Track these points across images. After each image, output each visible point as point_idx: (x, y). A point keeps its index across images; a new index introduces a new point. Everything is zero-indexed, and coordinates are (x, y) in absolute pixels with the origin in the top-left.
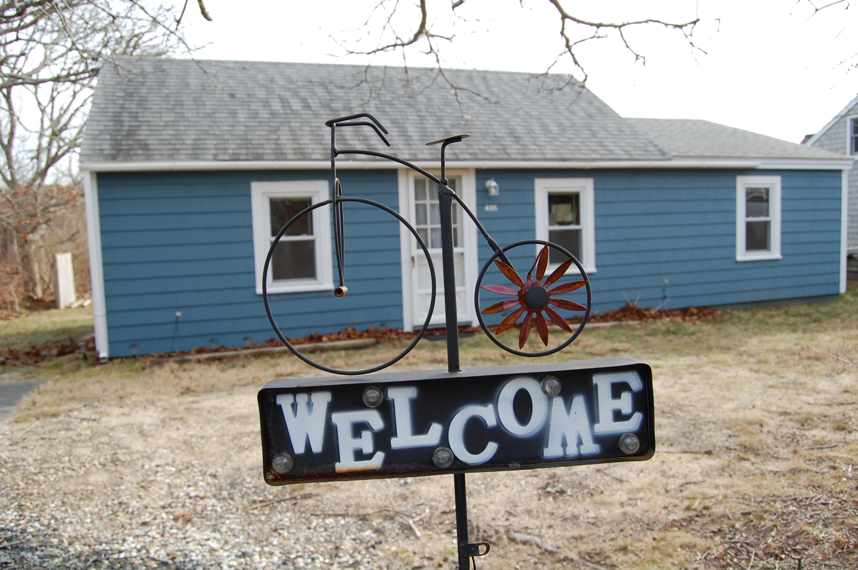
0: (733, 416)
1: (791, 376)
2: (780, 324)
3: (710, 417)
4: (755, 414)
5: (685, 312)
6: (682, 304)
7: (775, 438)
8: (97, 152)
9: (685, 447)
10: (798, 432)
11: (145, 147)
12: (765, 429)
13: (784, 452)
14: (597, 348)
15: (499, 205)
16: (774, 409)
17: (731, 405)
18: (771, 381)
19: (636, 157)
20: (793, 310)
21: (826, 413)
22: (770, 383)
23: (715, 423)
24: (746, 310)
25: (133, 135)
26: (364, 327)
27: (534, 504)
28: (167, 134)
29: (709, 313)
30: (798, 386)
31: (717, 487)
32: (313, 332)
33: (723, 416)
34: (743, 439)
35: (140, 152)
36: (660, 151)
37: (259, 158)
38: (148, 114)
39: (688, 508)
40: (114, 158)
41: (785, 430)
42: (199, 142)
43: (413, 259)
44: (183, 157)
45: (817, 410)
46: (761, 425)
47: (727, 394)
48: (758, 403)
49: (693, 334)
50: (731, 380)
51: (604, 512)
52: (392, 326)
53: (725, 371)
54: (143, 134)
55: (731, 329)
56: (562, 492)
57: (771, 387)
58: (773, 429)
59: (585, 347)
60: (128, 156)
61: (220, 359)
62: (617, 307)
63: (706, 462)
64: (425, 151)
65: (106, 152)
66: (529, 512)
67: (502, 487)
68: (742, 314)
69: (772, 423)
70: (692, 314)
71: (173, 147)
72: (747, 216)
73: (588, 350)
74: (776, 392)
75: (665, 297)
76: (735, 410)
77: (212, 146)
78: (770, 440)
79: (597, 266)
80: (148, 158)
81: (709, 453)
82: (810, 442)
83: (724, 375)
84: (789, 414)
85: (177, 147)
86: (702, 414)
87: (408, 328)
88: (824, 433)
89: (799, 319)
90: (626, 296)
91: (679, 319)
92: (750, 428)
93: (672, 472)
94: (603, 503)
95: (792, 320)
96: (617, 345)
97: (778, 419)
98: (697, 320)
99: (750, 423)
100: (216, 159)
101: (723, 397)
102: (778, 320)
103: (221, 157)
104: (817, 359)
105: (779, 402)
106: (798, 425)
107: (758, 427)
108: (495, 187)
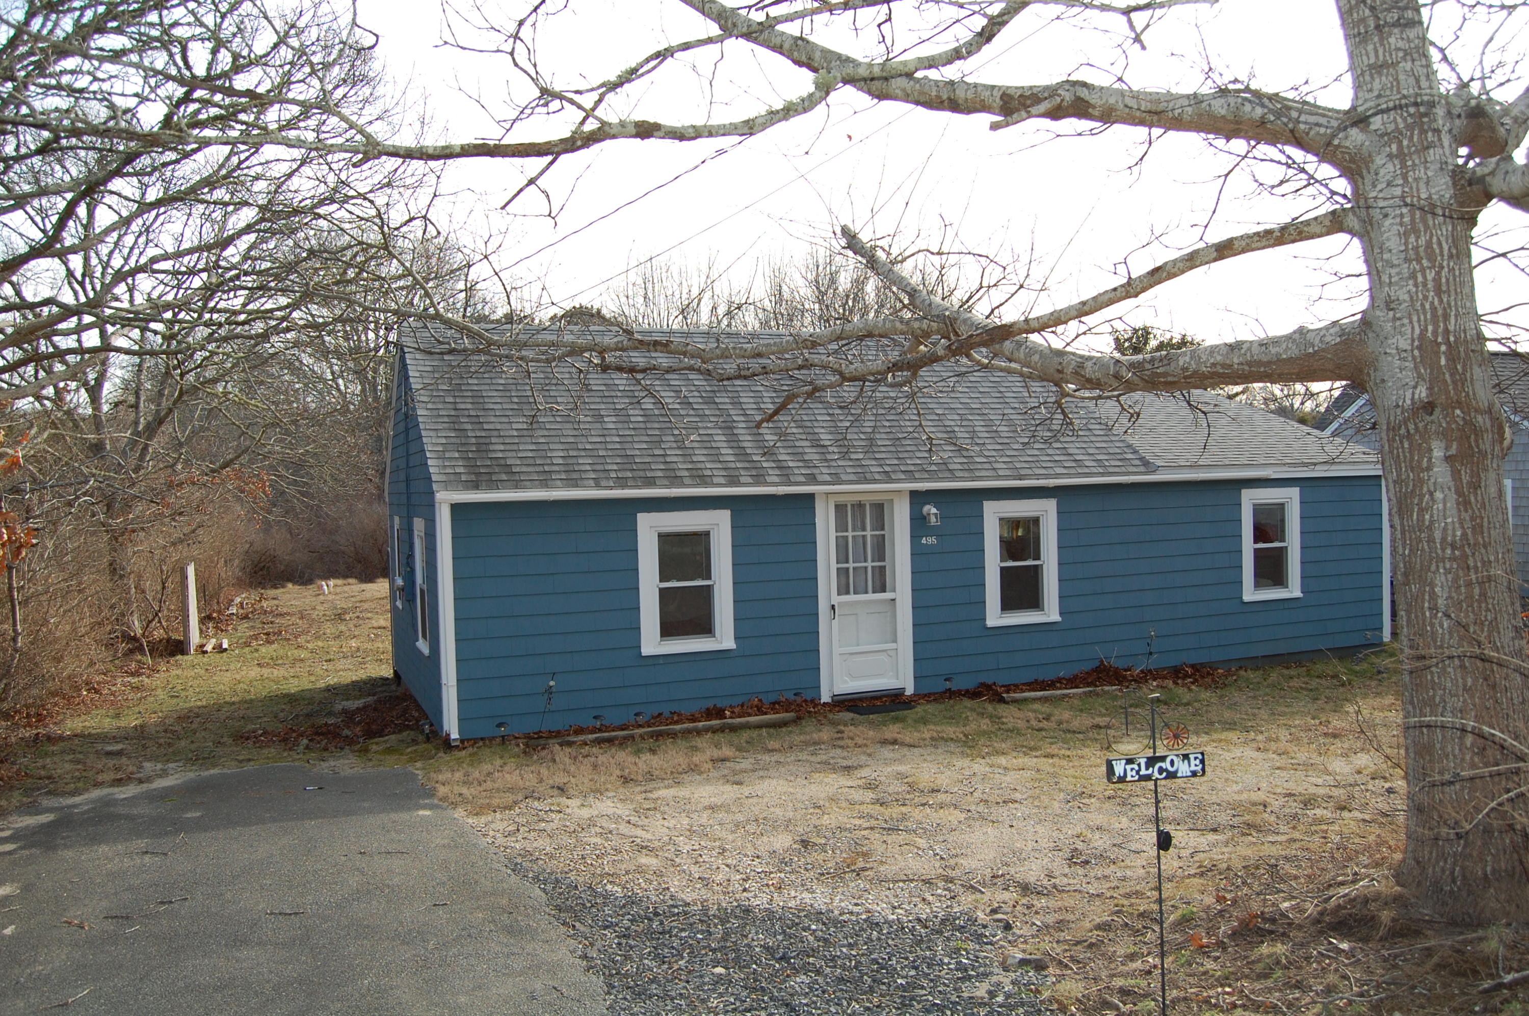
0: (1236, 797)
1: (1302, 756)
2: (1298, 690)
3: (1214, 799)
4: (1261, 796)
5: (1177, 673)
6: (1173, 660)
7: (1278, 817)
8: (452, 477)
9: (1192, 826)
10: (1300, 812)
11: (507, 469)
12: (1268, 810)
13: (1283, 829)
14: (1075, 724)
15: (938, 536)
16: (1279, 791)
17: (1236, 788)
18: (1280, 761)
19: (1111, 470)
20: (1319, 667)
21: (1331, 794)
22: (1278, 764)
23: (1219, 805)
24: (1257, 669)
25: (487, 451)
26: (773, 697)
27: (1067, 870)
28: (527, 448)
29: (1208, 673)
30: (1308, 766)
31: (1223, 853)
32: (710, 704)
33: (1227, 798)
34: (1247, 817)
35: (504, 477)
36: (1142, 459)
37: (650, 482)
38: (493, 419)
39: (1200, 867)
40: (475, 486)
41: (1287, 811)
42: (570, 461)
43: (833, 607)
44: (559, 483)
45: (1321, 791)
46: (1265, 806)
47: (1231, 776)
48: (1264, 785)
49: (1188, 704)
50: (1236, 762)
51: (1129, 873)
52: (808, 695)
53: (1229, 751)
54: (498, 449)
55: (1237, 696)
56: (1087, 862)
57: (1278, 768)
58: (1276, 810)
59: (1060, 723)
60: (493, 485)
61: (610, 741)
62: (1087, 667)
63: (1212, 837)
64: (849, 470)
65: (464, 478)
66: (1065, 875)
67: (1032, 859)
68: (1251, 675)
69: (1276, 804)
70: (1186, 676)
71: (541, 469)
72: (1256, 542)
73: (1064, 726)
74: (1284, 774)
75: (1151, 653)
76: (1240, 792)
77: (588, 468)
78: (1273, 818)
79: (1061, 614)
80: (517, 485)
81: (1215, 830)
82: (1310, 820)
83: (1227, 755)
84: (1294, 795)
85: (547, 468)
86: (1206, 797)
87: (825, 698)
88: (1325, 812)
89: (1323, 682)
90: (1099, 652)
91: (1169, 683)
92: (1254, 809)
93: (1182, 845)
94: (1127, 867)
95: (1314, 683)
96: (1099, 720)
97: (1282, 801)
98: (1192, 683)
99: (1254, 804)
100: (598, 486)
101: (1227, 780)
102: (1295, 683)
103: (604, 483)
104: (1335, 736)
105: (1285, 784)
106: (1302, 806)
107: (1261, 807)
108: (936, 514)
